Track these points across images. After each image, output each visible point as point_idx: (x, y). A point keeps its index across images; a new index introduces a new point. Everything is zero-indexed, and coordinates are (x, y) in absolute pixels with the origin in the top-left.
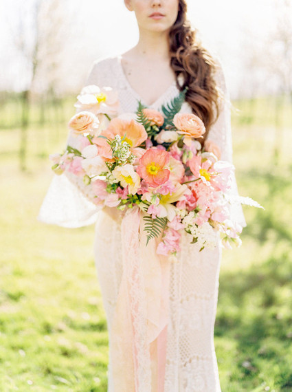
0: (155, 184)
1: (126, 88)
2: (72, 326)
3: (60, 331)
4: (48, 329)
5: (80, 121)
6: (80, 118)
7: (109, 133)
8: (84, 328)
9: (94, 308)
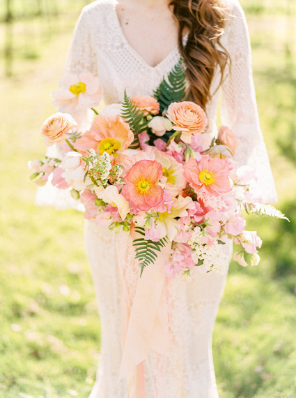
0: (147, 205)
1: (122, 45)
2: (48, 306)
3: (32, 314)
4: (17, 313)
5: (52, 127)
6: (52, 123)
7: (93, 133)
8: (60, 310)
9: (74, 278)
